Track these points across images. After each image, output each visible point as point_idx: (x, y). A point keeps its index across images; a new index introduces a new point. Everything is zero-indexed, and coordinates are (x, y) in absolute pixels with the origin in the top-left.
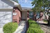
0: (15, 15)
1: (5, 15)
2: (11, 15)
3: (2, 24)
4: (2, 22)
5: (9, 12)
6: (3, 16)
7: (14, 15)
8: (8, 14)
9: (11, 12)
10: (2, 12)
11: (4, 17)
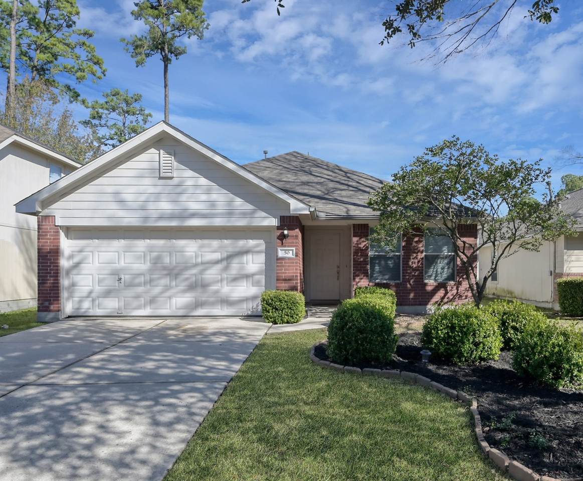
0: (289, 259)
1: (230, 257)
2: (262, 258)
3: (212, 304)
4: (217, 292)
5: (252, 243)
6: (217, 262)
7: (282, 259)
8: (247, 252)
9: (262, 242)
10: (215, 243)
11: (226, 268)
